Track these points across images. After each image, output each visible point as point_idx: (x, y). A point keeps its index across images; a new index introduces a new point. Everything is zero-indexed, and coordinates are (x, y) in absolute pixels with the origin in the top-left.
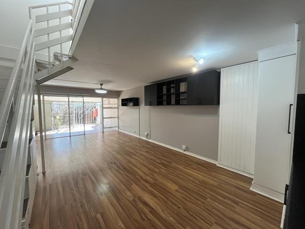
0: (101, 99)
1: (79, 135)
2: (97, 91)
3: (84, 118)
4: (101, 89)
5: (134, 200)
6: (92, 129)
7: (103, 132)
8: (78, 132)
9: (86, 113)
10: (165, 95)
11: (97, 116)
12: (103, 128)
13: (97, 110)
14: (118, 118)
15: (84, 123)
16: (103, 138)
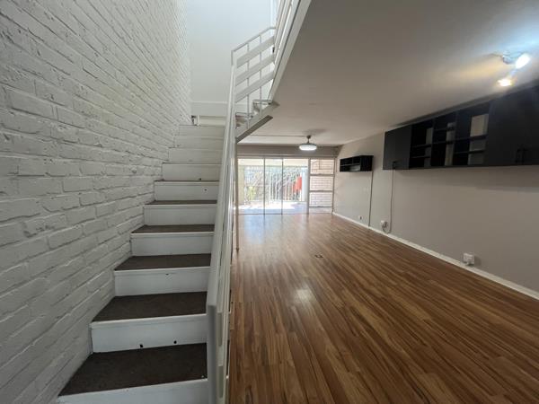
0: (307, 160)
1: (275, 213)
2: (303, 148)
3: (282, 191)
4: (308, 144)
5: (343, 308)
6: (293, 208)
7: (308, 213)
8: (274, 210)
9: (286, 184)
10: (429, 146)
11: (301, 188)
12: (308, 207)
13: (300, 180)
14: (333, 192)
15: (282, 198)
16: (308, 221)
